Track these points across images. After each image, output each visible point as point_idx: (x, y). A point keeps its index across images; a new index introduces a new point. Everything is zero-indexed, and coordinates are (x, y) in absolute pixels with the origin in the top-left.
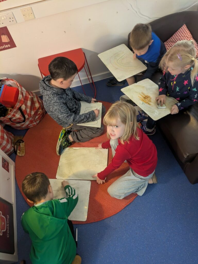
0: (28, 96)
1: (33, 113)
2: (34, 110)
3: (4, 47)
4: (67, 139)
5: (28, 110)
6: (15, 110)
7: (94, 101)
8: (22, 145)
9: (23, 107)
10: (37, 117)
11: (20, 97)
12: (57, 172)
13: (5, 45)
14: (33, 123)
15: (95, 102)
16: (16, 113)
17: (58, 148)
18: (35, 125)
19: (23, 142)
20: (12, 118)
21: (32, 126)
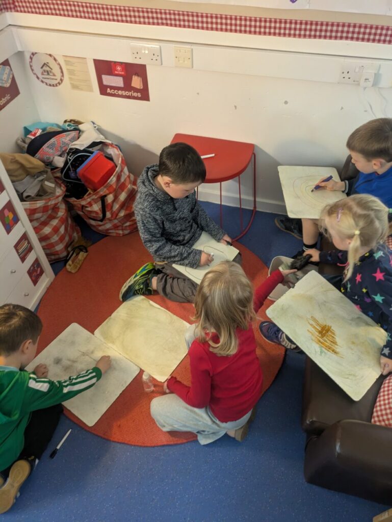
0: (127, 184)
1: (122, 214)
2: (126, 210)
3: (131, 94)
4: (148, 281)
5: (116, 207)
6: (94, 197)
7: (226, 241)
8: (82, 255)
9: (110, 198)
10: (128, 224)
11: (111, 180)
12: (101, 324)
13: (134, 92)
14: (118, 230)
15: (228, 243)
16: (96, 203)
17: (125, 287)
18: (120, 234)
19: (87, 252)
20: (87, 207)
21: (115, 235)
